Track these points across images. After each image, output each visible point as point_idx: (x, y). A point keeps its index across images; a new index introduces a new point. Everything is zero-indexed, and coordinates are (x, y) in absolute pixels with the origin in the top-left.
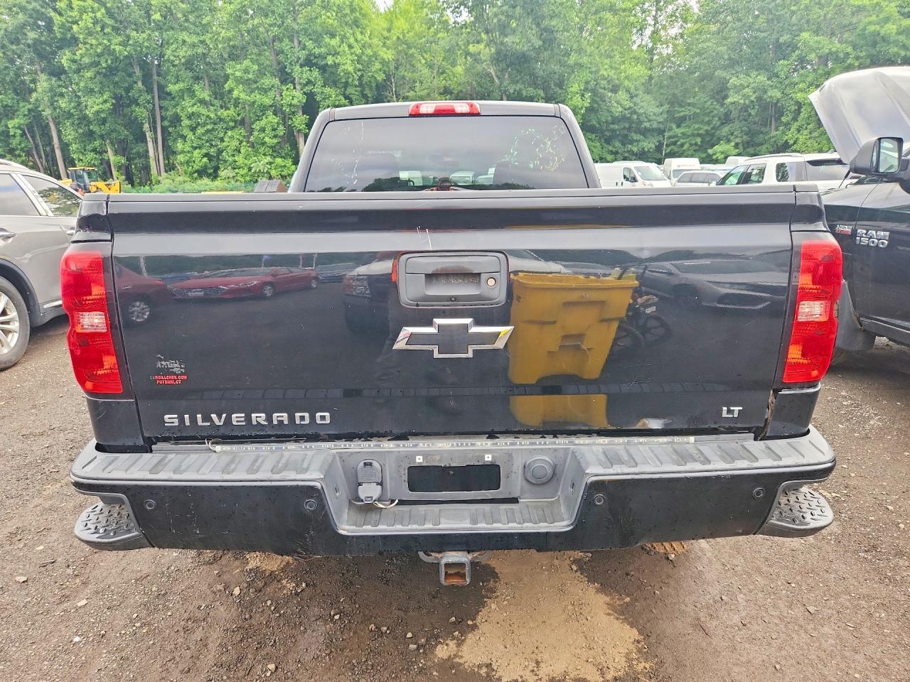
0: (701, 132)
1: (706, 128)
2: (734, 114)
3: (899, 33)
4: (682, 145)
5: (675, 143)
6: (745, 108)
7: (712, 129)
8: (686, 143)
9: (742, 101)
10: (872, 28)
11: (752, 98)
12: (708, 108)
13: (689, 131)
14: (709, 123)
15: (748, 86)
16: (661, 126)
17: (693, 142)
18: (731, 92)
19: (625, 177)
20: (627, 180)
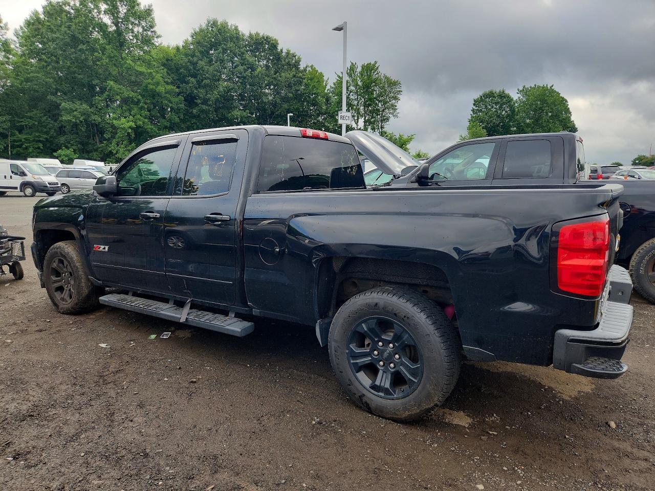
0: (41, 139)
1: (45, 136)
2: (68, 128)
3: (166, 93)
4: (26, 148)
5: (20, 146)
6: (75, 125)
7: (51, 137)
8: (29, 146)
9: (74, 120)
10: (151, 87)
11: (81, 119)
12: (44, 122)
13: (31, 137)
14: (47, 133)
15: (76, 110)
16: (5, 131)
17: (36, 146)
18: (63, 113)
19: (12, 172)
20: (16, 174)
